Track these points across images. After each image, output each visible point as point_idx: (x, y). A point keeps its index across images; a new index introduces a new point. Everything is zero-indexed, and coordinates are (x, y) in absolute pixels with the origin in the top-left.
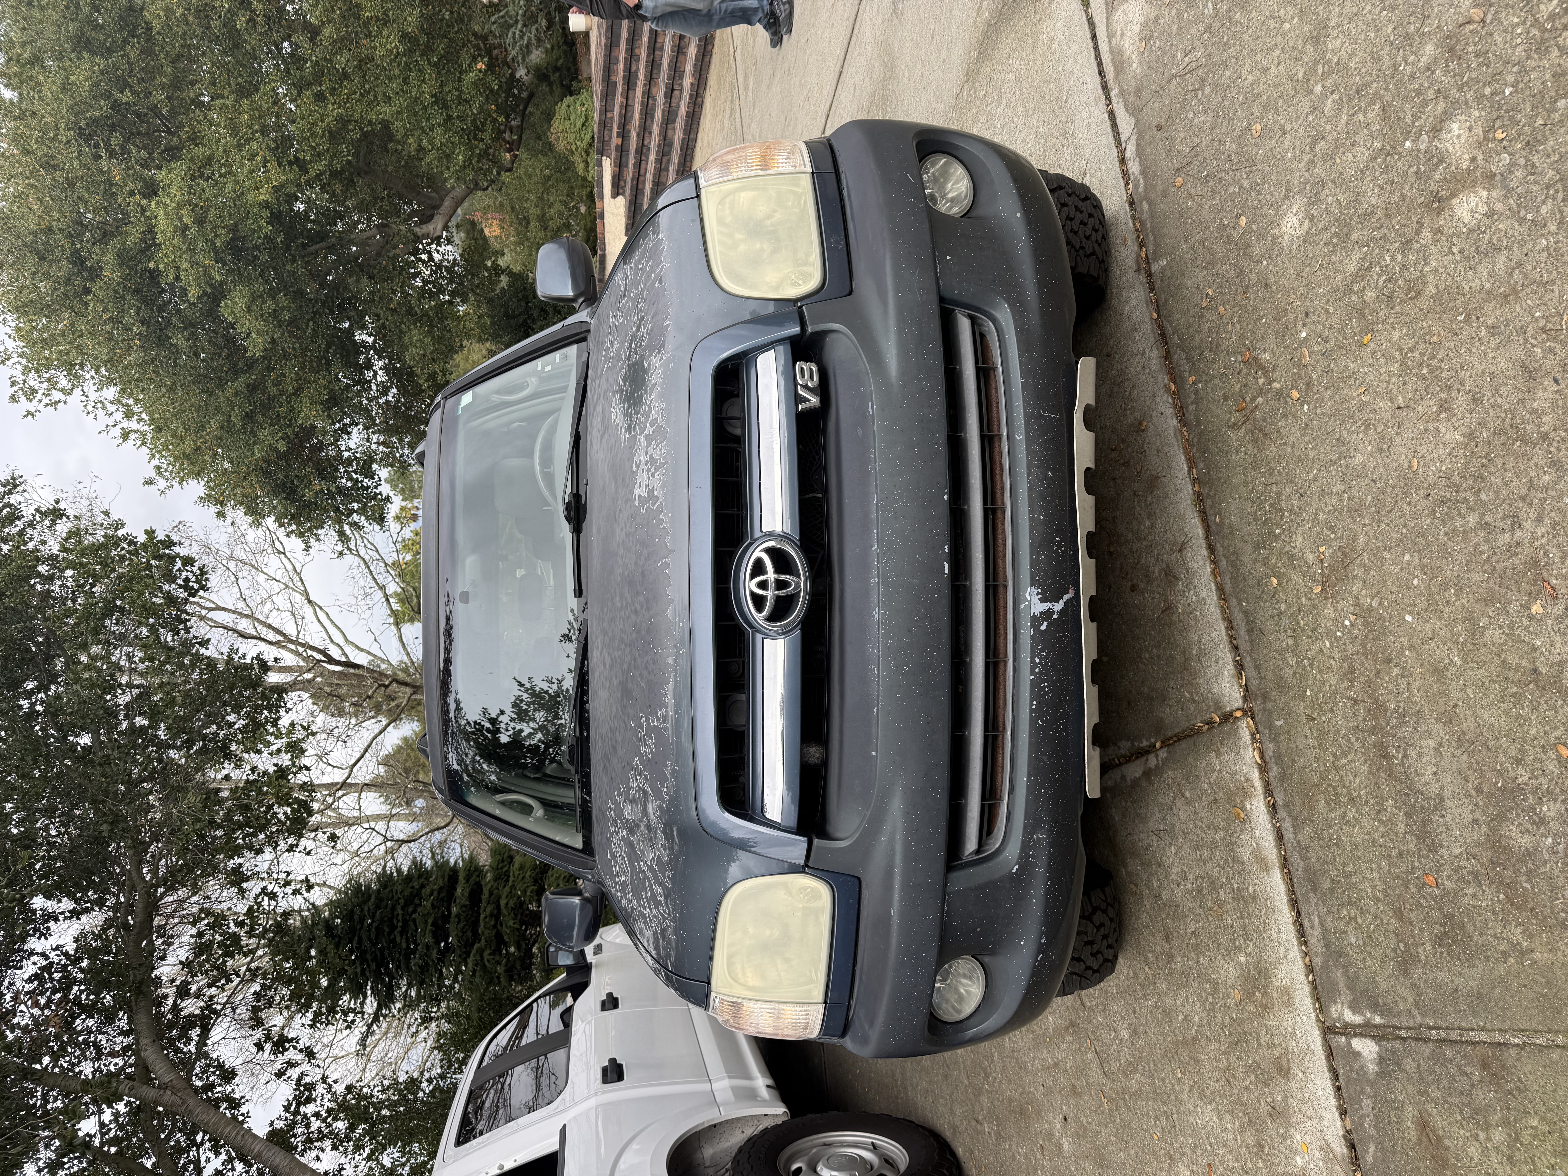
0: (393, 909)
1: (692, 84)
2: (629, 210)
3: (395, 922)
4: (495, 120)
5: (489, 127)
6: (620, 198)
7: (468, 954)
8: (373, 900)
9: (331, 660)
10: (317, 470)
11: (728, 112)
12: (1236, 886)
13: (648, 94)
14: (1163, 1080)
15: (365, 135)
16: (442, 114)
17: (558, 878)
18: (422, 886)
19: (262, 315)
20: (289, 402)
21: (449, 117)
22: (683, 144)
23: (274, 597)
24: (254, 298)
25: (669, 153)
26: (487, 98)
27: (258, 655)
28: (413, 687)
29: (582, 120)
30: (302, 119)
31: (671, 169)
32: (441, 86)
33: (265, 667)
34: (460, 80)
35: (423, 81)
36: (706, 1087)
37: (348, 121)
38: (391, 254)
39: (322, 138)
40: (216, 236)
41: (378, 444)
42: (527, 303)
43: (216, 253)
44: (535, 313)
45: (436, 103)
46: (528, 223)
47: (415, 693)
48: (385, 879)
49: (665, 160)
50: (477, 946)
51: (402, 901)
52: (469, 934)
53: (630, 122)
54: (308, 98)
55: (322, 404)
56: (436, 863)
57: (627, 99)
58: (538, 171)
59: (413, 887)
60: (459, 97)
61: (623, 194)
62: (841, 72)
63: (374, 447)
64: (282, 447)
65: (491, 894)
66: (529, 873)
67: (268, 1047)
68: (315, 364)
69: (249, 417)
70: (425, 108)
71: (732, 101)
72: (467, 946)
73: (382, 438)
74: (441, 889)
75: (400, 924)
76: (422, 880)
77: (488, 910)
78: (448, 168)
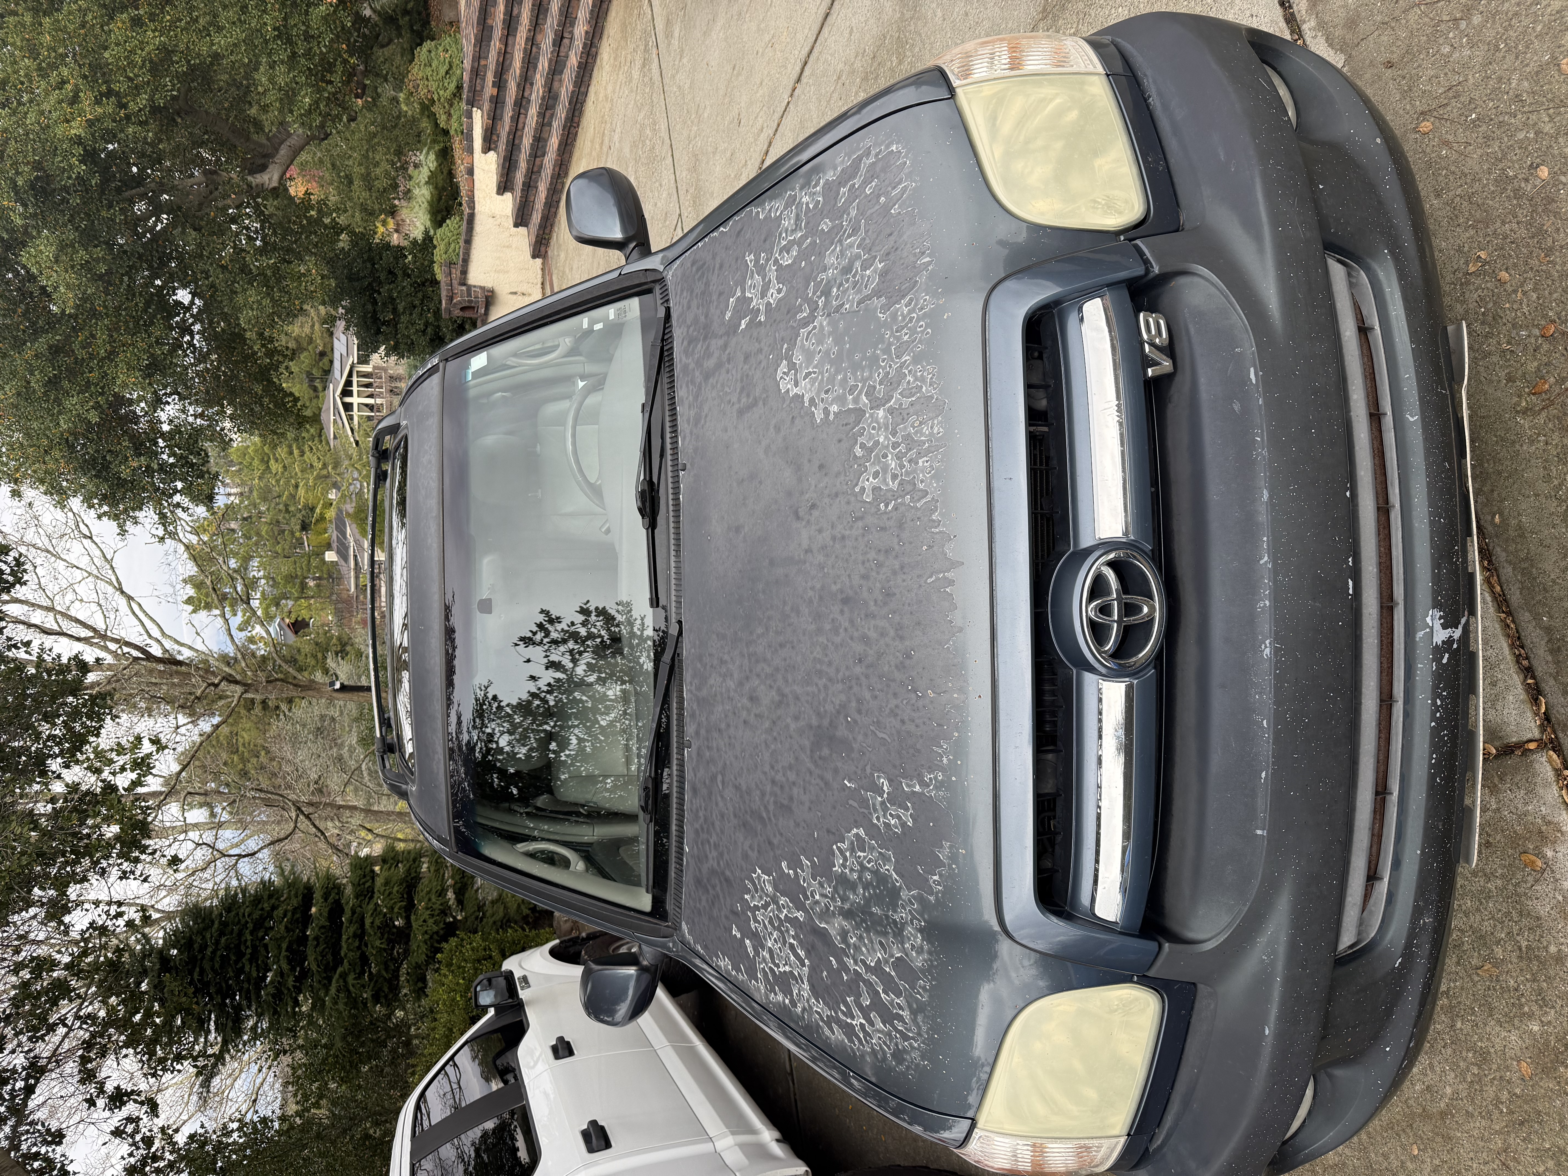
0: (240, 934)
1: (587, 33)
2: (503, 167)
3: (243, 948)
4: (345, 62)
5: (339, 68)
6: (492, 153)
7: (330, 980)
8: (216, 925)
9: (149, 657)
10: (134, 444)
11: (638, 63)
12: (1524, 944)
13: (532, 41)
14: (1385, 1156)
15: (192, 69)
16: (286, 50)
17: (429, 893)
18: (274, 908)
19: (73, 267)
20: (101, 367)
21: (294, 54)
22: (572, 97)
23: (76, 586)
24: (62, 247)
25: (553, 107)
26: (338, 36)
27: (76, 656)
28: (245, 685)
29: (446, 67)
30: (117, 45)
31: (555, 124)
32: (285, 19)
33: (84, 667)
34: (307, 13)
35: (264, 11)
36: (707, 1147)
37: (173, 51)
38: (220, 205)
39: (141, 68)
40: (17, 173)
41: (196, 416)
42: (373, 264)
43: (16, 194)
44: (383, 276)
45: (279, 37)
46: (351, 182)
47: (246, 691)
48: (230, 902)
49: (548, 115)
50: (340, 970)
51: (250, 926)
52: (330, 957)
53: (508, 70)
54: (124, 23)
55: (140, 370)
56: (286, 879)
57: (506, 45)
58: (362, 128)
59: (262, 909)
60: (306, 32)
61: (495, 149)
62: (827, 15)
63: (191, 419)
64: (94, 417)
65: (353, 912)
66: (396, 889)
67: (101, 1103)
68: (131, 325)
69: (52, 383)
70: (266, 42)
71: (646, 50)
72: (328, 970)
73: (200, 410)
74: (295, 910)
75: (249, 951)
76: (273, 901)
77: (351, 930)
78: (291, 112)
